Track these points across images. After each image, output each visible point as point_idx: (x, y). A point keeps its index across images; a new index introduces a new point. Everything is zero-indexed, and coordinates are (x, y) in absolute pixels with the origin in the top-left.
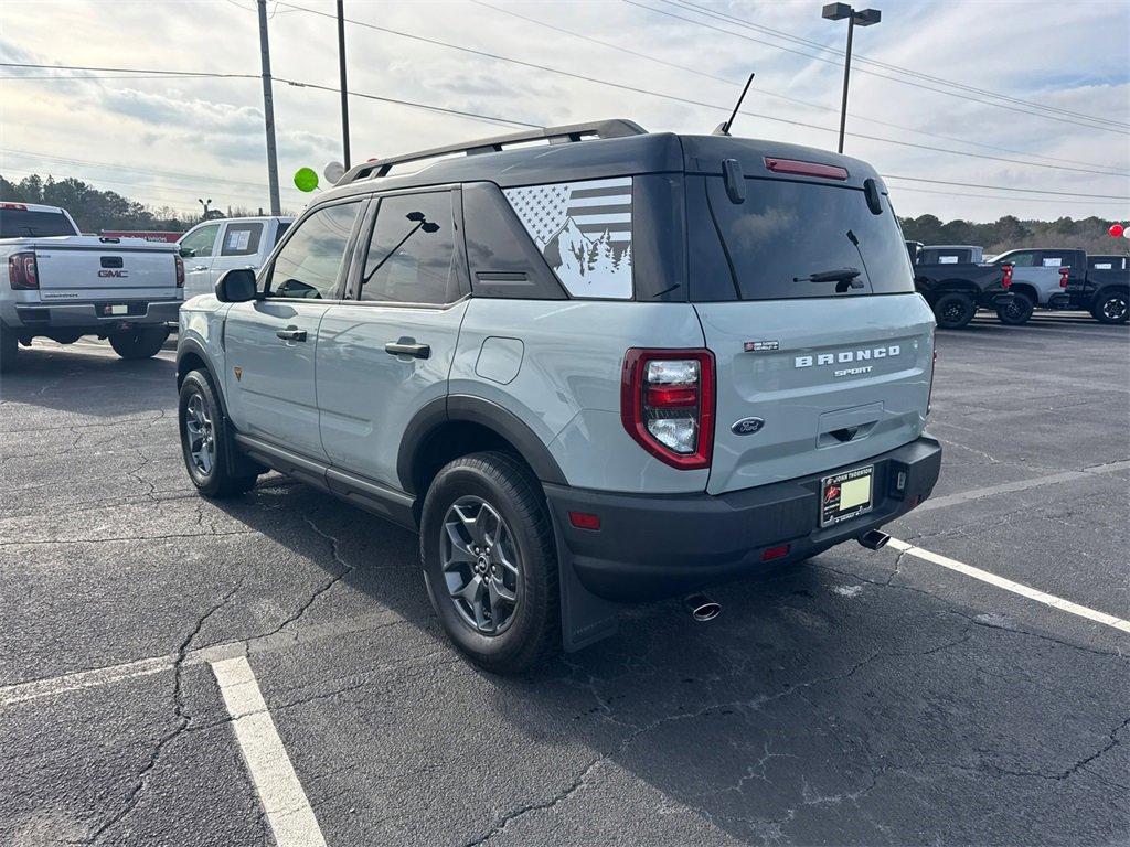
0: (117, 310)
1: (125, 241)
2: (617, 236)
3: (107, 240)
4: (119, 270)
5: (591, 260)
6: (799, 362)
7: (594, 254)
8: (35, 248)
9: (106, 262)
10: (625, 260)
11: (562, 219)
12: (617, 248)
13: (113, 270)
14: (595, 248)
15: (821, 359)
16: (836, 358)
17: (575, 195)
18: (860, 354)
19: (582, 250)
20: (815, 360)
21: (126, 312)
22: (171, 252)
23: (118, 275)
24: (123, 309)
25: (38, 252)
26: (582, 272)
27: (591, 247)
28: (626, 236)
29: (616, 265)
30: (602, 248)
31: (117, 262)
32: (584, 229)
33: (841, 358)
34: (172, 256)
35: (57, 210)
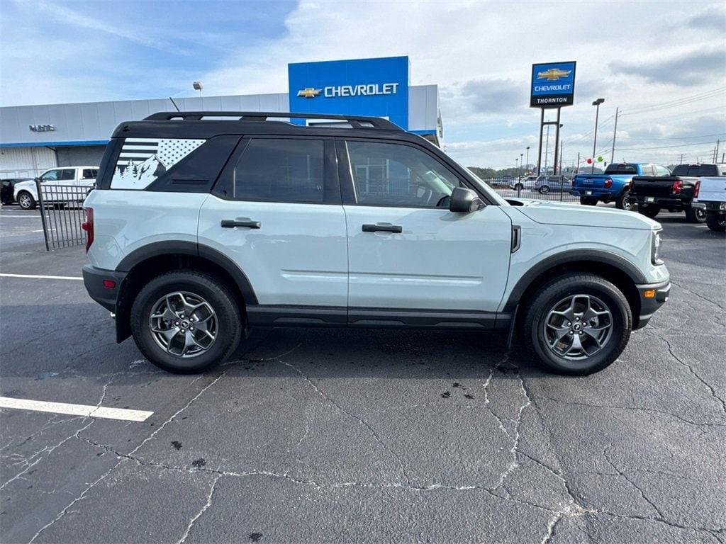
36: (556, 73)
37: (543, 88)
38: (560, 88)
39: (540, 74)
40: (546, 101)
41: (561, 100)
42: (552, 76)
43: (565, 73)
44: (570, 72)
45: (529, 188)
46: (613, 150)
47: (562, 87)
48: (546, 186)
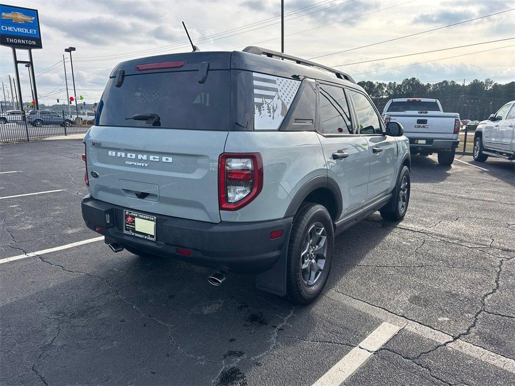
0: (420, 142)
1: (430, 113)
3: (421, 112)
4: (425, 125)
6: (110, 153)
8: (391, 116)
9: (419, 122)
13: (422, 125)
15: (119, 154)
16: (126, 155)
18: (140, 156)
20: (116, 154)
21: (425, 143)
22: (454, 117)
23: (424, 127)
24: (424, 142)
25: (391, 118)
31: (425, 122)
33: (129, 156)
34: (454, 119)
35: (434, 100)
36: (20, 17)
37: (10, 29)
38: (26, 31)
39: (3, 14)
40: (15, 41)
41: (30, 42)
42: (17, 18)
43: (30, 19)
44: (33, 18)
45: (13, 121)
46: (67, 89)
47: (29, 31)
48: (39, 120)
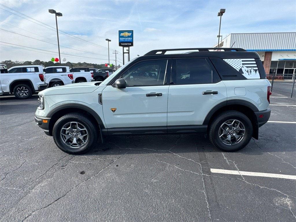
2: (255, 68)
5: (250, 72)
7: (251, 71)
10: (258, 72)
11: (242, 65)
12: (256, 71)
14: (251, 70)
17: (243, 61)
19: (248, 71)
26: (249, 75)
27: (250, 70)
28: (257, 68)
29: (256, 73)
30: (252, 70)
32: (247, 67)
